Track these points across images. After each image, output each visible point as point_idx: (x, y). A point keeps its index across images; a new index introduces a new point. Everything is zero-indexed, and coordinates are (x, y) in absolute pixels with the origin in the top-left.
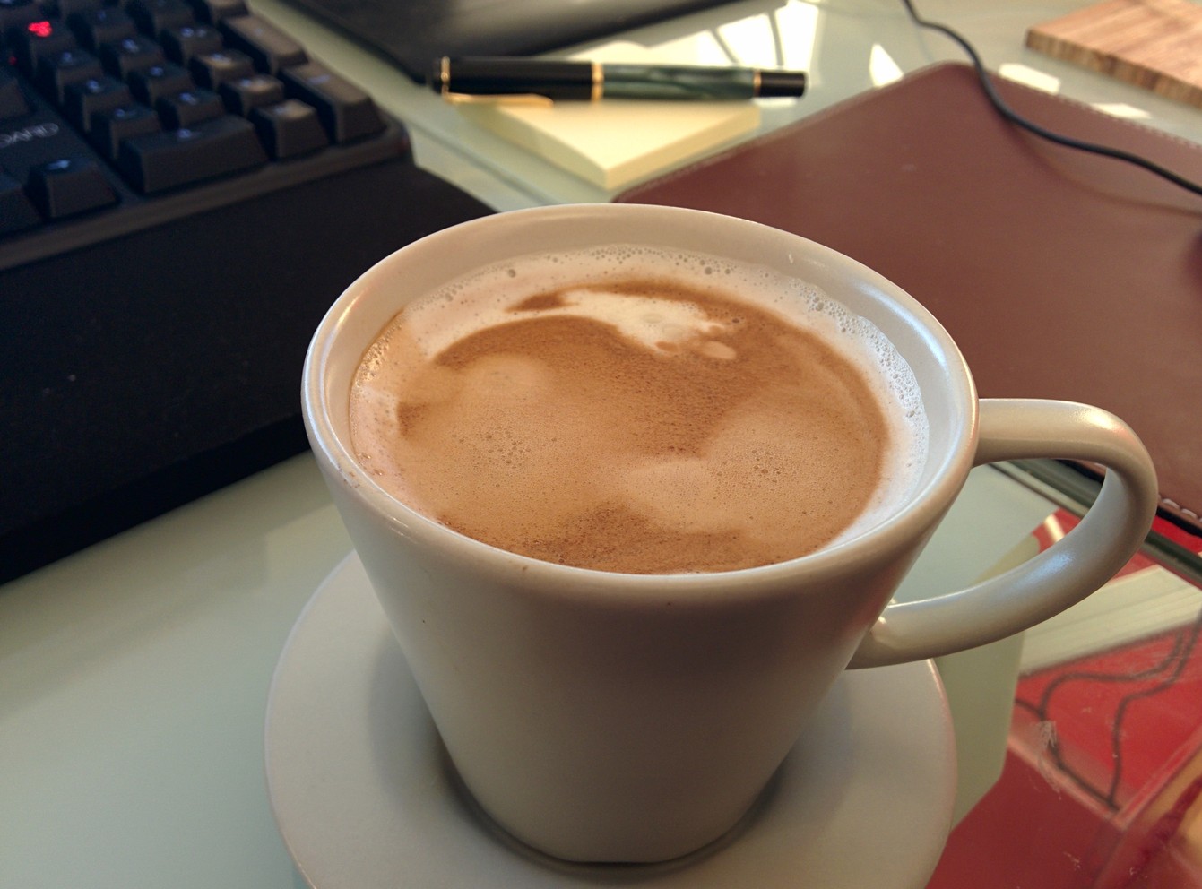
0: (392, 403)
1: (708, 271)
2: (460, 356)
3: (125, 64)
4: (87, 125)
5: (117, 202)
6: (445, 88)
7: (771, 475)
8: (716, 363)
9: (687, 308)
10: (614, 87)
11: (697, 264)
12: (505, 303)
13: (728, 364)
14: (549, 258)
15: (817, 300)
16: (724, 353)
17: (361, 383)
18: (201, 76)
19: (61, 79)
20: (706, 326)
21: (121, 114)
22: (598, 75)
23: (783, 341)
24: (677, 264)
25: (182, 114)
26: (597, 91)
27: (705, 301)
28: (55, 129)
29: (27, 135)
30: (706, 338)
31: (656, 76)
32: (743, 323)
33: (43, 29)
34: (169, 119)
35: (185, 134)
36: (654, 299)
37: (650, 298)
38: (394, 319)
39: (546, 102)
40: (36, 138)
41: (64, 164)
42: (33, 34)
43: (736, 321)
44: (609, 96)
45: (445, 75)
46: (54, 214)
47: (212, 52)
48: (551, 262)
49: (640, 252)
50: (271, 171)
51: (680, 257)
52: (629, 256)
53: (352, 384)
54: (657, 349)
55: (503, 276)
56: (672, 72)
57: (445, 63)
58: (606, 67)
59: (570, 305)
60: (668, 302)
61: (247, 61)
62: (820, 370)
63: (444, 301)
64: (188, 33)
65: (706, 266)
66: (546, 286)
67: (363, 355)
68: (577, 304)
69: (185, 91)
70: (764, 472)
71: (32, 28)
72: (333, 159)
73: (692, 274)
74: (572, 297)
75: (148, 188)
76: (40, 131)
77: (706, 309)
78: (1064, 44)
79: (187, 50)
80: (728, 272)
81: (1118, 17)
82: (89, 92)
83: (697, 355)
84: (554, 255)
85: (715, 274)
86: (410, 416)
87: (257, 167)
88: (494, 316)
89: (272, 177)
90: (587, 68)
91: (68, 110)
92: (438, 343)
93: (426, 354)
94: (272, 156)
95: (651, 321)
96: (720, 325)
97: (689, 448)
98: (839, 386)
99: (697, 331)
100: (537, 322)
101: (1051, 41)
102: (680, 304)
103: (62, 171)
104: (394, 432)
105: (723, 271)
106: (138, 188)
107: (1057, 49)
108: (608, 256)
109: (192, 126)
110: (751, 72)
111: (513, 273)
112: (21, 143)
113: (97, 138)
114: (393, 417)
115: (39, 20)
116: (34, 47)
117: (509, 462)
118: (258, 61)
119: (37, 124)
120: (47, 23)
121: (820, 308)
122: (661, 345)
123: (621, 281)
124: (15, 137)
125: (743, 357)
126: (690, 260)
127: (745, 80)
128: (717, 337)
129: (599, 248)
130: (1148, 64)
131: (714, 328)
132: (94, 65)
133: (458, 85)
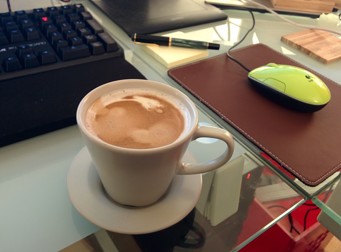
0: (95, 114)
1: (162, 95)
2: (110, 107)
3: (63, 29)
4: (52, 43)
5: (57, 61)
6: (135, 40)
7: (159, 135)
8: (158, 113)
9: (157, 102)
10: (174, 43)
11: (160, 93)
12: (122, 97)
13: (160, 113)
14: (132, 89)
15: (180, 103)
16: (160, 111)
17: (89, 110)
18: (79, 34)
19: (48, 31)
20: (159, 106)
21: (60, 41)
22: (170, 40)
23: (172, 110)
24: (157, 93)
25: (73, 43)
26: (170, 44)
27: (160, 101)
28: (45, 43)
29: (39, 44)
30: (158, 108)
31: (184, 42)
32: (166, 106)
33: (45, 19)
34: (70, 44)
35: (73, 47)
36: (151, 99)
37: (150, 99)
38: (99, 98)
39: (158, 46)
40: (41, 45)
41: (46, 52)
42: (43, 20)
43: (165, 105)
44: (172, 45)
45: (135, 37)
46: (43, 63)
47: (82, 28)
48: (132, 90)
49: (150, 90)
50: (91, 57)
51: (157, 91)
52: (148, 90)
53: (87, 110)
54: (148, 109)
55: (122, 92)
56: (188, 42)
57: (135, 34)
58: (172, 39)
59: (134, 98)
60: (153, 100)
61: (90, 31)
62: (177, 116)
63: (109, 96)
64: (78, 23)
65: (162, 94)
66: (130, 94)
67: (91, 105)
68: (136, 99)
69: (75, 37)
70: (158, 134)
71: (43, 18)
72: (106, 56)
73: (159, 95)
74: (135, 97)
75: (63, 59)
76: (42, 43)
77: (160, 102)
78: (289, 41)
79: (77, 27)
80: (166, 95)
81: (306, 35)
82: (54, 35)
83: (155, 111)
84: (133, 89)
85: (163, 96)
86: (98, 117)
87: (89, 56)
88: (119, 99)
89: (92, 59)
90: (168, 38)
91: (49, 39)
92: (107, 104)
93: (104, 105)
94: (92, 54)
95: (149, 103)
96: (162, 106)
97: (147, 128)
98: (179, 120)
99: (157, 107)
100: (127, 101)
101: (287, 40)
102: (156, 101)
103: (45, 54)
104: (94, 119)
105: (165, 95)
106: (61, 59)
107: (288, 42)
108: (143, 90)
109: (75, 46)
110: (207, 43)
111: (124, 91)
112: (38, 45)
113: (54, 46)
114: (95, 117)
115: (44, 17)
116: (43, 23)
117: (113, 127)
118: (92, 31)
119: (41, 42)
120: (47, 18)
121: (180, 105)
122: (149, 109)
123: (145, 95)
124: (36, 44)
125: (163, 113)
126: (159, 92)
127: (205, 45)
128: (160, 108)
129: (142, 88)
130: (308, 49)
131: (161, 107)
132: (56, 29)
133: (137, 40)
